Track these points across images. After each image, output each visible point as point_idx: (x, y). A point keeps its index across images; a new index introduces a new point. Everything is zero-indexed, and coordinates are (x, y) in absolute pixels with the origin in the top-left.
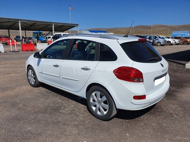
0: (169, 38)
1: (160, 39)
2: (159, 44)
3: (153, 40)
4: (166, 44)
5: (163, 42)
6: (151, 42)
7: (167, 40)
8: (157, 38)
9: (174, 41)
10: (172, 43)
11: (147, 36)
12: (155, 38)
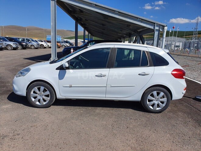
0: (42, 41)
1: (33, 42)
2: (33, 47)
3: (26, 43)
4: (40, 47)
5: (36, 45)
6: (24, 45)
7: (41, 43)
8: (30, 41)
9: (47, 44)
10: (45, 46)
11: (19, 39)
12: (28, 41)
